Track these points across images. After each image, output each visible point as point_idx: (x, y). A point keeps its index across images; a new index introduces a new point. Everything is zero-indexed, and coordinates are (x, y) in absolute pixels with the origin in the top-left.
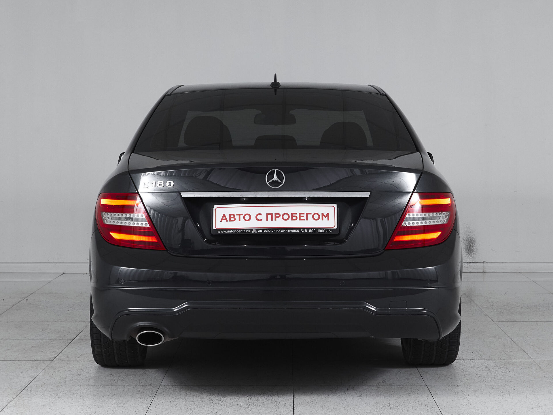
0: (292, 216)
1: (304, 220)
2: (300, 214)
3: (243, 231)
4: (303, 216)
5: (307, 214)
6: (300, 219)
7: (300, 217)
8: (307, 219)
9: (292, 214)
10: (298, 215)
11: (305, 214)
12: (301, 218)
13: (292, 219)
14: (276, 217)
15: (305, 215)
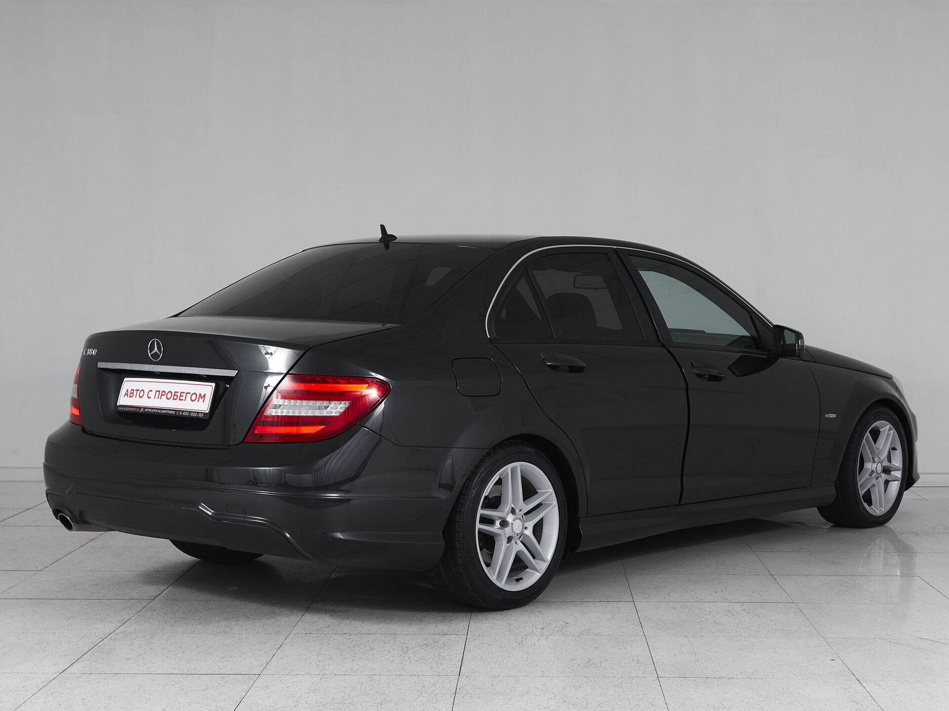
0: (175, 395)
1: (182, 400)
2: (181, 393)
3: (134, 409)
4: (183, 396)
5: (187, 393)
6: (180, 400)
7: (181, 396)
8: (185, 400)
9: (175, 392)
10: (178, 395)
11: (185, 393)
12: (181, 398)
13: (174, 399)
14: (162, 395)
15: (184, 395)
